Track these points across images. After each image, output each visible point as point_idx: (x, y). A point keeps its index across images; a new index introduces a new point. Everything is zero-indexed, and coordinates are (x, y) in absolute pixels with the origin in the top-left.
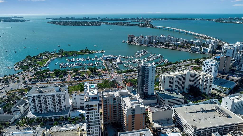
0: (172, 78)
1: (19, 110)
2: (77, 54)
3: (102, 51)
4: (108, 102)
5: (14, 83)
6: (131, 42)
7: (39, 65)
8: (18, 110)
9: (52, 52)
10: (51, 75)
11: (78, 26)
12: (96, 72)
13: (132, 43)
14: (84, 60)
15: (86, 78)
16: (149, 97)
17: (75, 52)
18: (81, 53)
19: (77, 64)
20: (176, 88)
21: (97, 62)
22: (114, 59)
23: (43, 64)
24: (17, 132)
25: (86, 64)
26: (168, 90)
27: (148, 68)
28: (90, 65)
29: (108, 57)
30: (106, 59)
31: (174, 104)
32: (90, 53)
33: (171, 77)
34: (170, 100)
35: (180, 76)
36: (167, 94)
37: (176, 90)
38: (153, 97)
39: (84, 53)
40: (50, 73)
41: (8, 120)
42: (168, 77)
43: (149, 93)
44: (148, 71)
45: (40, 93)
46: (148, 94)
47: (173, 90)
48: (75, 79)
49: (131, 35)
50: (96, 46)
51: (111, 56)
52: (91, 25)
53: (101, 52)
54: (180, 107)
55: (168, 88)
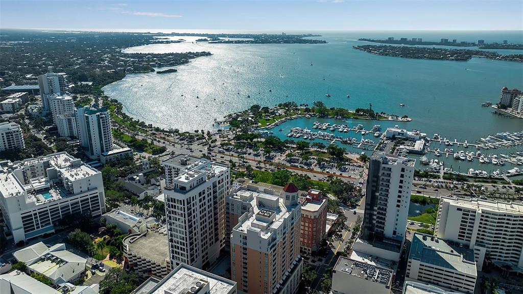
0: (472, 213)
1: (159, 185)
2: (345, 115)
3: (405, 119)
4: (233, 210)
5: (198, 145)
6: (505, 107)
7: (260, 124)
9: (301, 105)
10: (259, 145)
11: (411, 58)
12: (342, 159)
13: (509, 110)
14: (345, 130)
15: (309, 165)
16: (384, 241)
17: (341, 110)
18: (353, 114)
19: (322, 134)
20: (479, 243)
21: (367, 140)
22: (411, 141)
23: (268, 124)
24: (123, 213)
25: (340, 138)
26: (450, 243)
27: (390, 169)
28: (346, 141)
29: (399, 134)
30: (394, 136)
32: (373, 117)
33: (469, 211)
34: (429, 267)
35: (505, 215)
36: (434, 251)
37: (475, 251)
38: (395, 242)
39: (362, 115)
40: (258, 142)
41: (138, 194)
42: (459, 209)
43: (388, 231)
44: (389, 175)
45: (181, 164)
46: (384, 233)
47: (471, 247)
48: (290, 161)
50: (403, 105)
51: (408, 133)
52: (442, 59)
53: (400, 119)
54: (429, 291)
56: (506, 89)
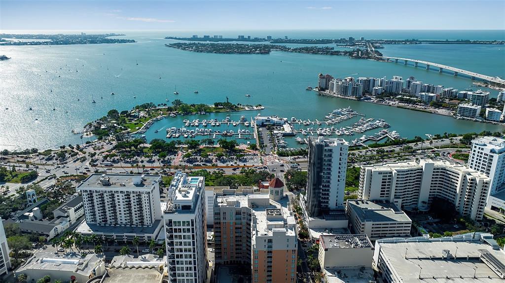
0: (389, 174)
1: (68, 216)
2: (207, 110)
3: (259, 108)
4: (224, 218)
6: (324, 90)
7: (129, 130)
8: (66, 215)
9: (158, 105)
10: (145, 150)
11: (224, 53)
12: (235, 151)
13: (327, 92)
14: (217, 124)
15: (210, 161)
16: (330, 213)
17: (202, 106)
18: (214, 108)
19: (200, 131)
20: (396, 197)
21: (243, 130)
22: (278, 126)
23: (137, 128)
24: (51, 259)
25: (219, 132)
27: (331, 150)
28: (226, 134)
29: (266, 121)
30: (263, 123)
31: (387, 235)
32: (233, 109)
33: (387, 173)
34: (378, 224)
35: (409, 171)
36: (372, 211)
37: (396, 203)
38: (339, 213)
39: (221, 108)
40: (145, 148)
42: (380, 173)
43: (332, 204)
44: (330, 156)
45: (104, 185)
46: (329, 206)
47: (391, 201)
48: (189, 161)
49: (325, 74)
50: (249, 96)
51: (273, 119)
52: (249, 53)
53: (255, 108)
54: (396, 243)
55: (378, 197)
56: (321, 75)
